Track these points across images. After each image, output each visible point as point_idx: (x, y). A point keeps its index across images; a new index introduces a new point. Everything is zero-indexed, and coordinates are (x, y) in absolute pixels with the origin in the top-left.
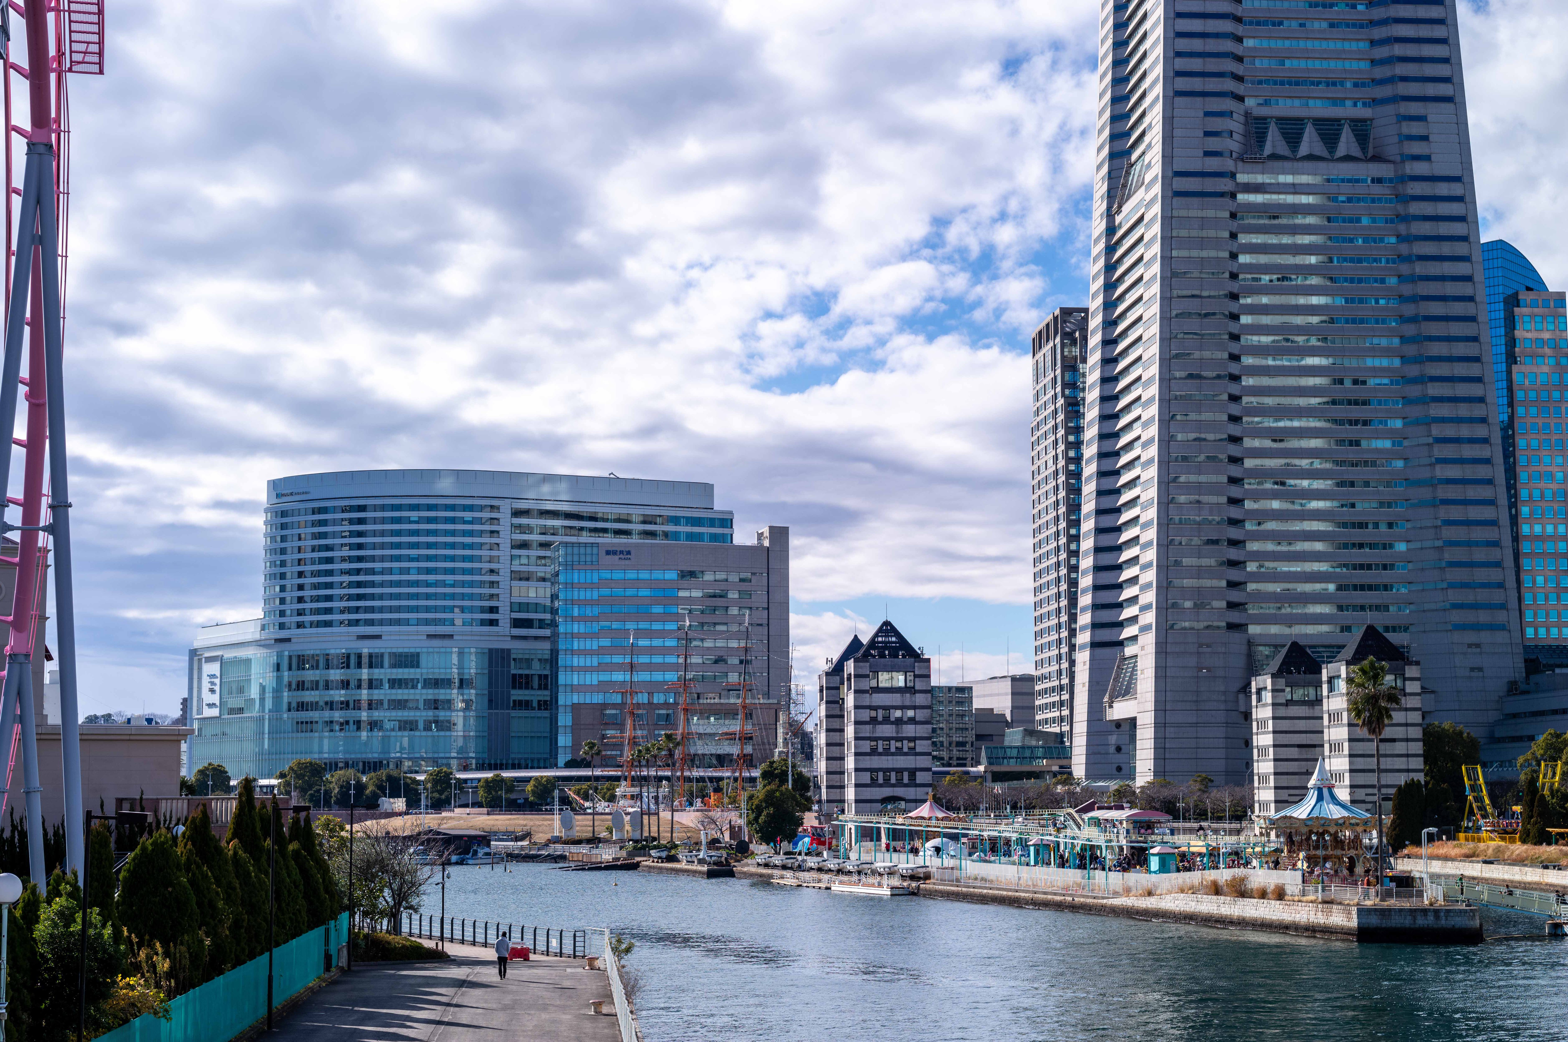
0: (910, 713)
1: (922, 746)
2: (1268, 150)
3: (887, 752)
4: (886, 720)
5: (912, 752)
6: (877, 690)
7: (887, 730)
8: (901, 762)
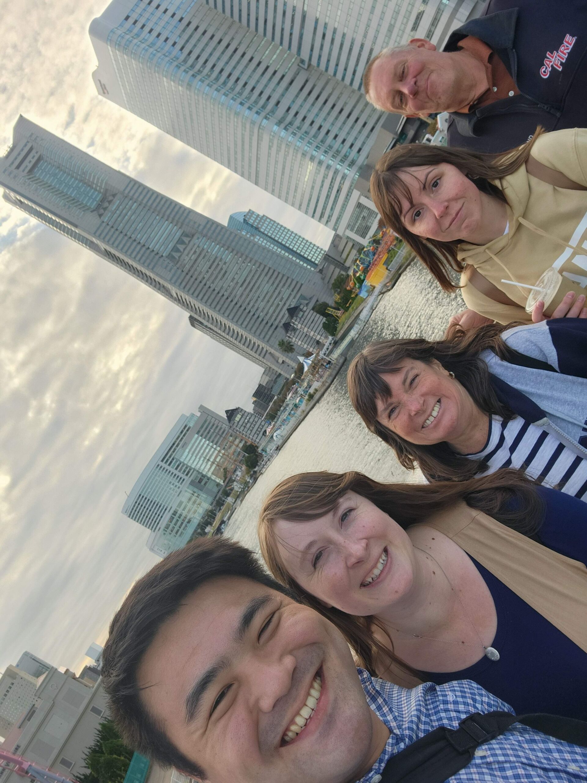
0: (248, 418)
1: (256, 420)
2: (177, 258)
3: (253, 428)
4: (246, 424)
5: (256, 422)
6: (238, 422)
7: (248, 425)
8: (257, 426)
